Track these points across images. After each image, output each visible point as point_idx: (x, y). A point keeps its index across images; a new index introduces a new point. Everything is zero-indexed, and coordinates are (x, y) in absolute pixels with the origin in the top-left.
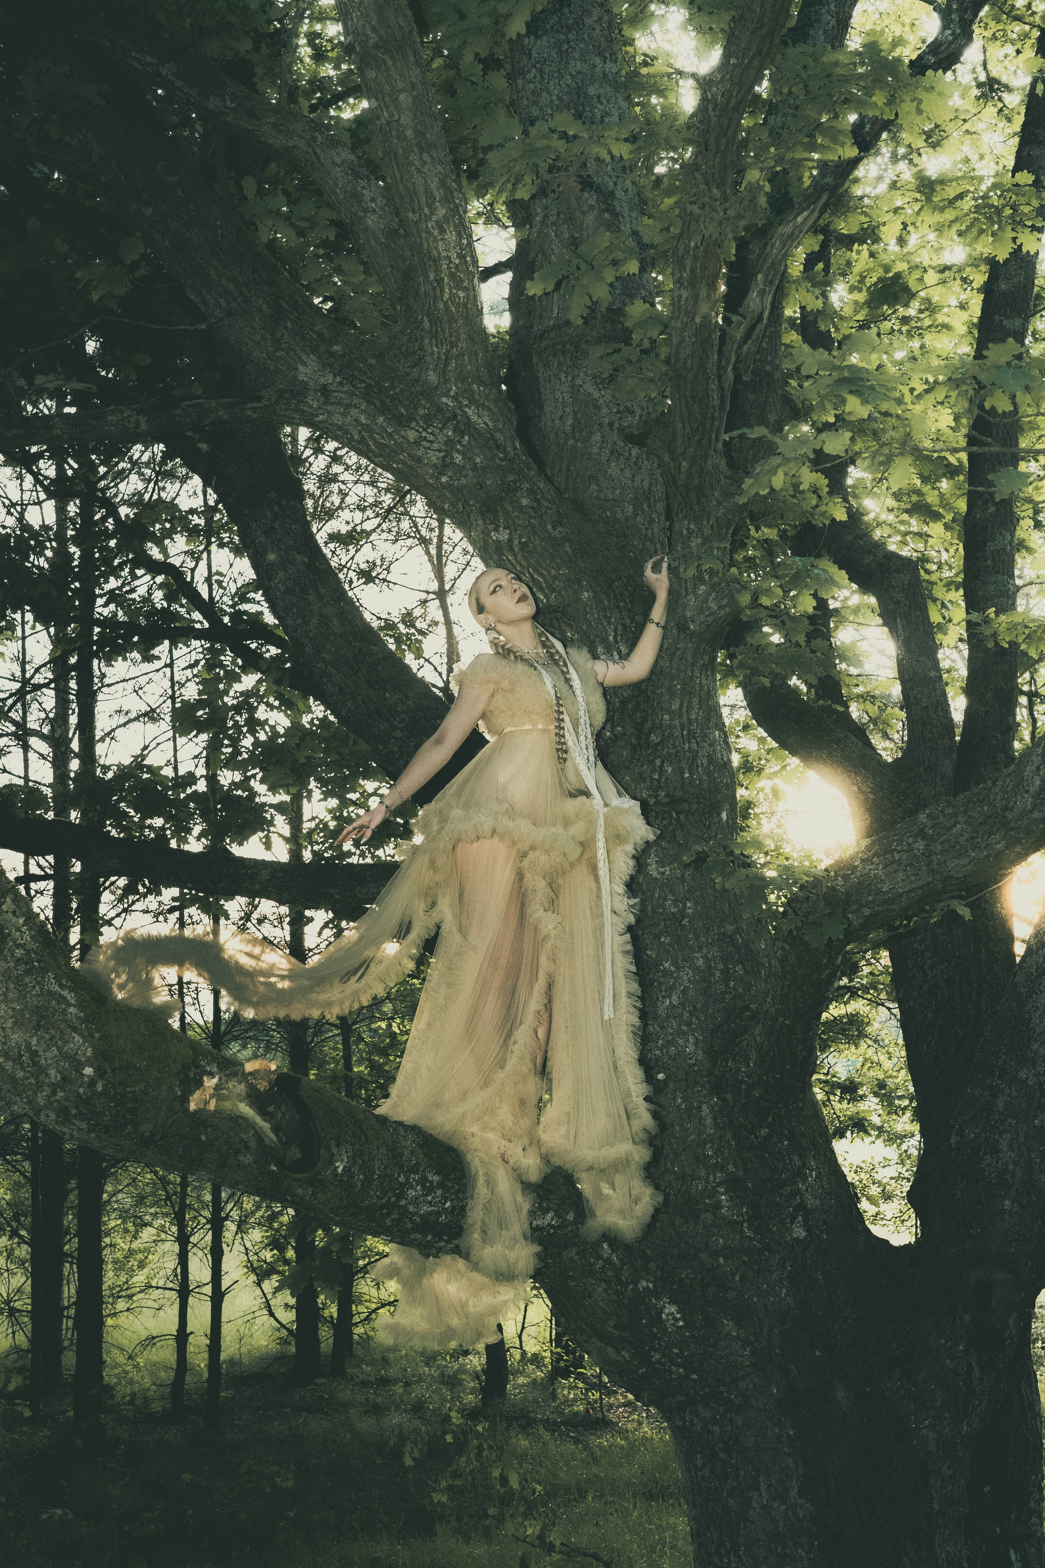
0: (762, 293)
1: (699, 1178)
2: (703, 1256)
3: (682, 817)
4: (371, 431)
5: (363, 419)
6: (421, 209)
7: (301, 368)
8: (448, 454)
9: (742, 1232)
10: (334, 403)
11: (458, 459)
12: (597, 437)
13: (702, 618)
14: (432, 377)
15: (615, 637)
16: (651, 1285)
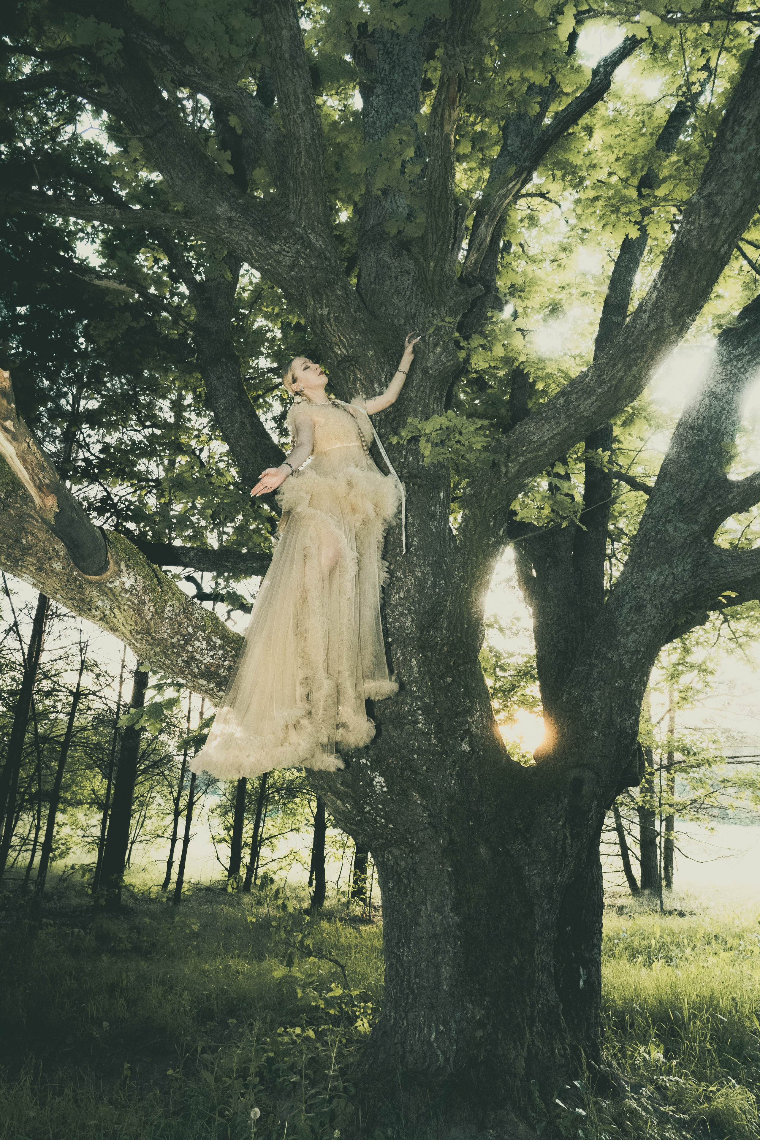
0: (487, 226)
1: (407, 704)
2: (404, 751)
3: (416, 487)
4: (254, 245)
5: (250, 237)
6: (291, 106)
7: (218, 208)
8: (296, 259)
9: (430, 740)
10: (234, 227)
11: (302, 262)
12: (388, 282)
13: (436, 367)
14: (292, 217)
15: (385, 379)
16: (368, 763)
